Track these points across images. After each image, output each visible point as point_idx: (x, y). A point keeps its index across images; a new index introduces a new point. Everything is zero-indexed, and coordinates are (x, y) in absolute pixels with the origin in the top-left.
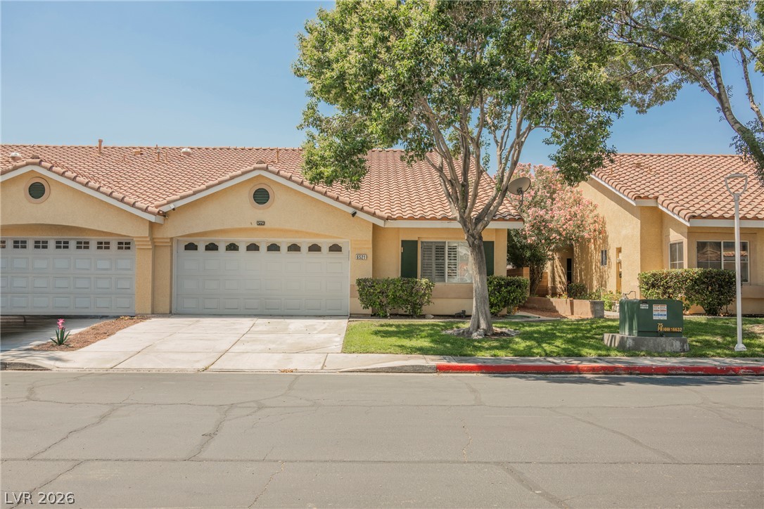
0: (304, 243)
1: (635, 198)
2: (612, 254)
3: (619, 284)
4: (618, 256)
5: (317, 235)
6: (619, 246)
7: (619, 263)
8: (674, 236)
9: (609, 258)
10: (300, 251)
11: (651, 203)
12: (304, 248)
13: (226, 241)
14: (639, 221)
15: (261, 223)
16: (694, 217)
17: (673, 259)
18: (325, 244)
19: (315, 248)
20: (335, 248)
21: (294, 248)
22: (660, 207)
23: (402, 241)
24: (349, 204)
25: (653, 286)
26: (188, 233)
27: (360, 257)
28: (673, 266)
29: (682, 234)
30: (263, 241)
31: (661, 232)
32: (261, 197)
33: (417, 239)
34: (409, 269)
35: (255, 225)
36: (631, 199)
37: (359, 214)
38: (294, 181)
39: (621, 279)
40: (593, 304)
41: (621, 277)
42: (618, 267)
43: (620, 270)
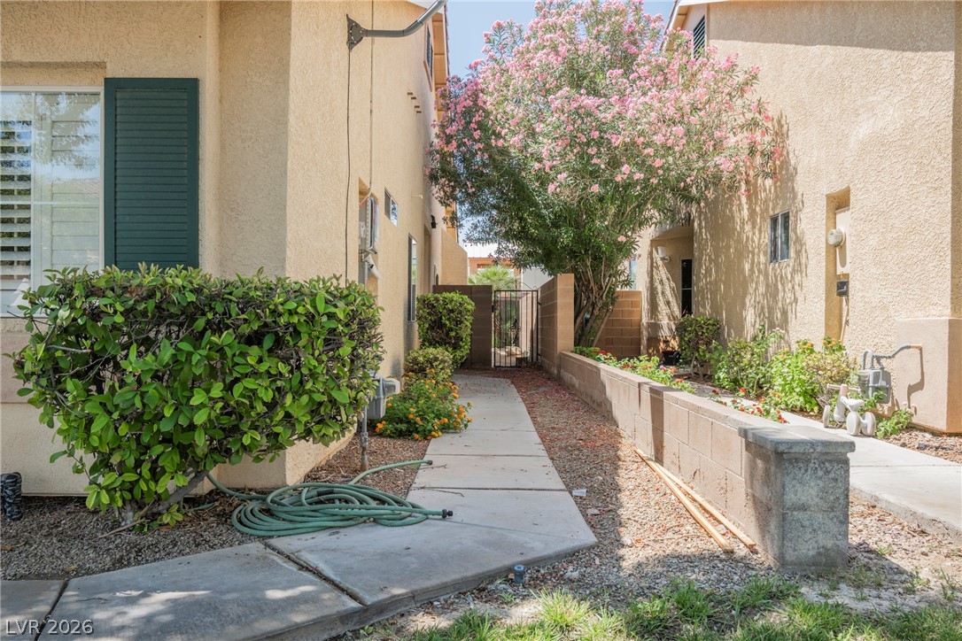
2: (811, 226)
3: (836, 322)
4: (831, 225)
6: (837, 187)
7: (837, 248)
39: (847, 301)
40: (766, 459)
41: (845, 293)
42: (831, 262)
43: (840, 270)
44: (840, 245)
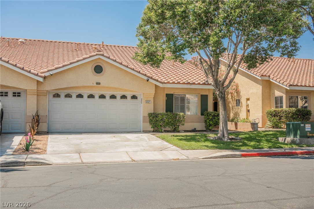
0: (118, 94)
1: (261, 76)
2: (243, 101)
3: (247, 116)
4: (247, 102)
5: (126, 90)
6: (248, 97)
7: (248, 106)
8: (277, 93)
9: (241, 102)
10: (116, 98)
11: (267, 78)
12: (118, 97)
13: (76, 93)
14: (261, 87)
15: (98, 83)
16: (291, 85)
17: (276, 103)
18: (129, 95)
19: (124, 97)
20: (134, 97)
21: (113, 97)
22: (271, 80)
23: (166, 94)
24: (145, 75)
25: (275, 116)
26: (57, 88)
27: (148, 102)
28: (277, 107)
29: (282, 92)
30: (97, 93)
31: (270, 91)
32: (98, 69)
33: (173, 93)
34: (169, 108)
35: (95, 85)
36: (258, 76)
37: (150, 80)
38: (117, 62)
39: (249, 113)
40: (253, 124)
41: (249, 112)
42: (247, 107)
43: (248, 109)
44: (248, 105)
